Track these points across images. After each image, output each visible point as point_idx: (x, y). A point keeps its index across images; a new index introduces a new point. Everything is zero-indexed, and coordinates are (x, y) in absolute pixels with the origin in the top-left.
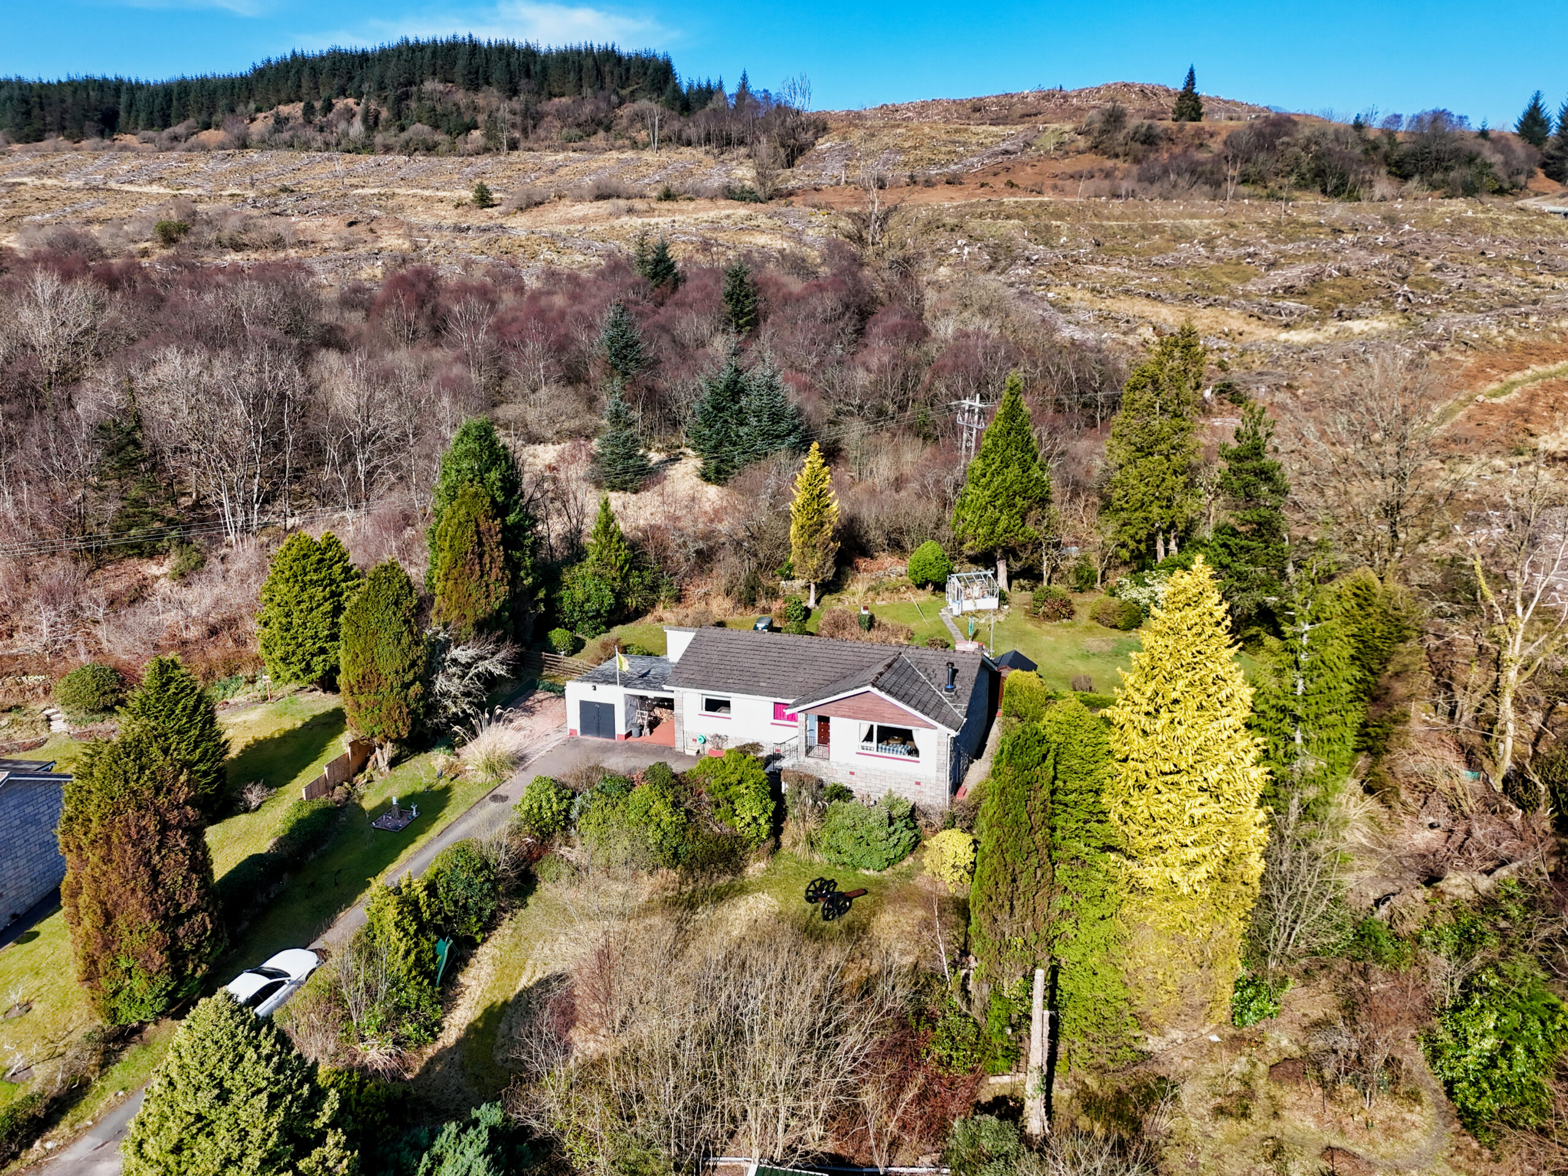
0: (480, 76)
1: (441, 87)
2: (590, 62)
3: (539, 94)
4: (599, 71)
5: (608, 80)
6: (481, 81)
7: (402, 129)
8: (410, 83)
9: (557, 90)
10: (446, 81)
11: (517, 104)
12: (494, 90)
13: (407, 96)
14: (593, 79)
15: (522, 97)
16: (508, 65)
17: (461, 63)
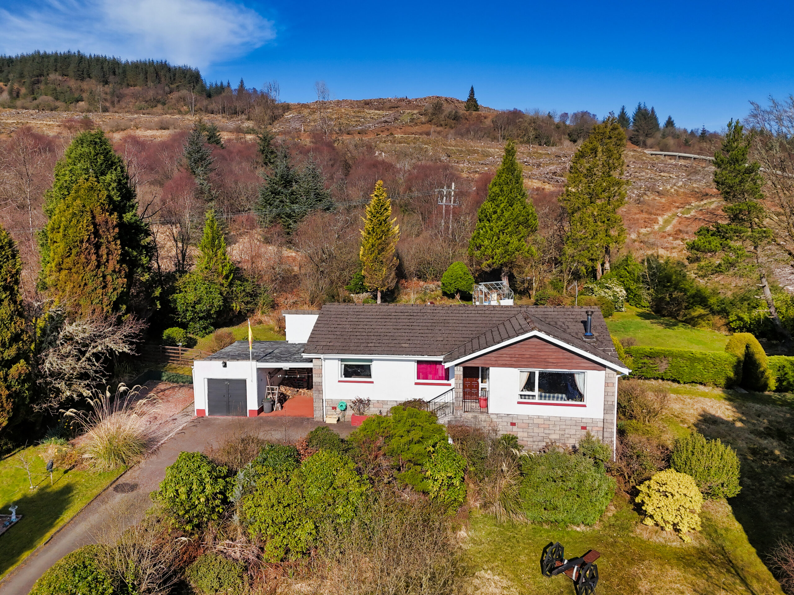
0: (85, 73)
1: (60, 78)
2: (152, 69)
3: (121, 84)
4: (157, 73)
5: (163, 79)
6: (85, 76)
7: (35, 99)
8: (41, 75)
9: (132, 83)
10: (63, 75)
11: (108, 88)
12: (93, 81)
13: (38, 82)
14: (154, 78)
15: (111, 86)
16: (102, 68)
17: (72, 66)
